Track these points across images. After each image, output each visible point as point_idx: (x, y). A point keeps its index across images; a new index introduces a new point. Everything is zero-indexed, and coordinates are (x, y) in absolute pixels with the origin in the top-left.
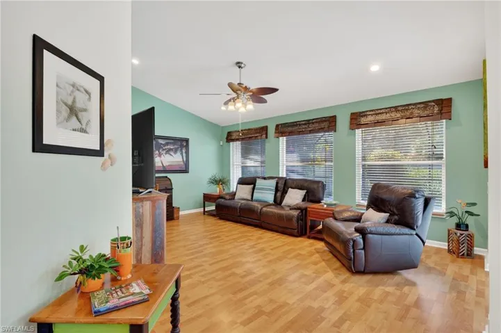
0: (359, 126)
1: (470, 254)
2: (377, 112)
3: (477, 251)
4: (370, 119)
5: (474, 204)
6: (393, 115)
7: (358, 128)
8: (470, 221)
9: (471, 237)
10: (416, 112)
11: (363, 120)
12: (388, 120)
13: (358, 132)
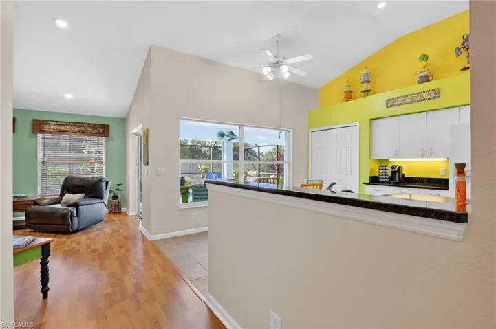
0: (42, 131)
1: (120, 212)
2: (58, 123)
3: (123, 209)
4: (53, 127)
5: (121, 184)
6: (72, 128)
7: (40, 133)
8: (119, 194)
9: (119, 202)
10: (89, 130)
11: (46, 127)
12: (68, 131)
13: (40, 136)
